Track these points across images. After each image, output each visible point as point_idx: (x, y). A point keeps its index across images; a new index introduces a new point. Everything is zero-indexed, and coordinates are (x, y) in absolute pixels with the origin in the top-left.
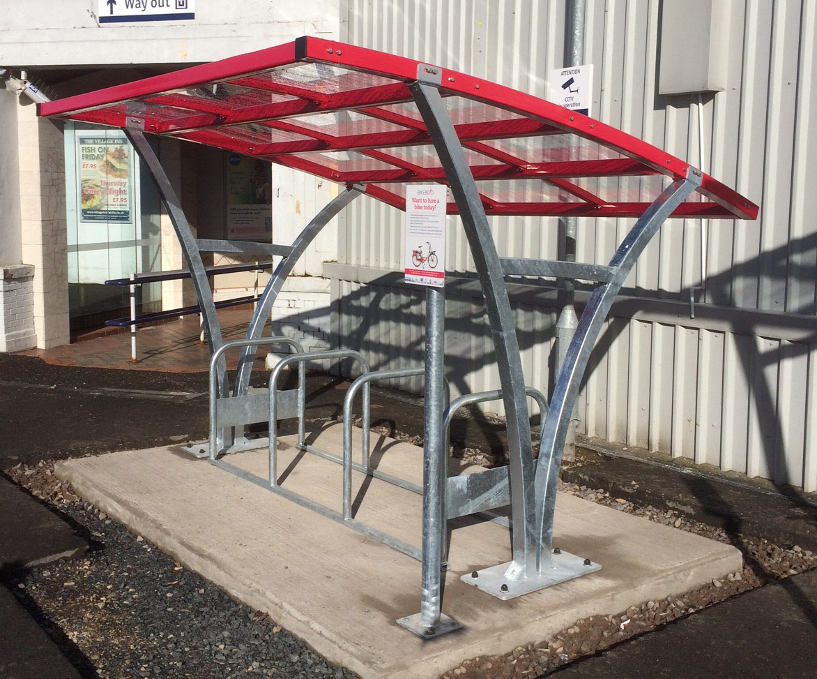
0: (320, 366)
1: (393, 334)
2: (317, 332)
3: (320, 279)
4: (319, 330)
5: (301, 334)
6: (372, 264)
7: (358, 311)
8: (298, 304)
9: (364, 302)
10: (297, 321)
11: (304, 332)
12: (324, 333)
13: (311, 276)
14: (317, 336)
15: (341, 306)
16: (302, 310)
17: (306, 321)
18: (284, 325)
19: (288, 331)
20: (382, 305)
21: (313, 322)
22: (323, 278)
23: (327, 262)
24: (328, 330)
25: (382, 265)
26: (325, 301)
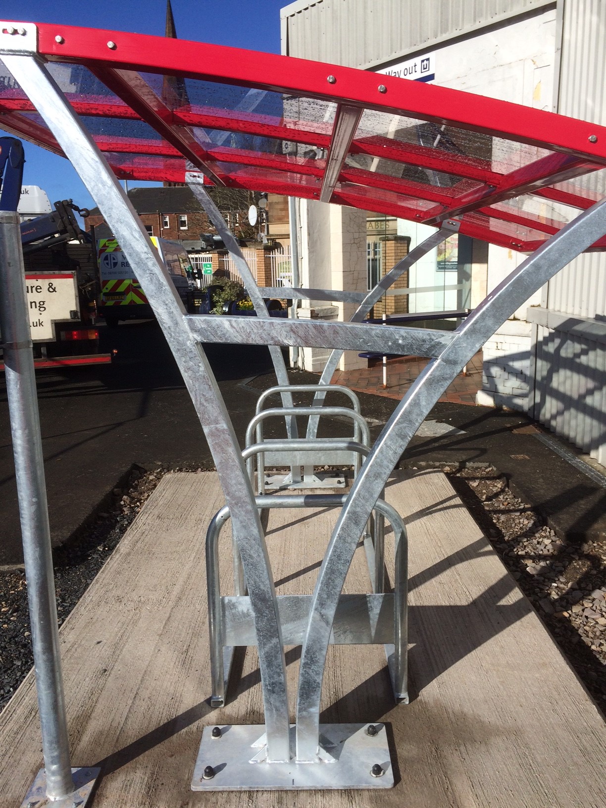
0: (521, 407)
1: (568, 383)
2: (519, 374)
3: (524, 323)
4: (522, 373)
5: (506, 375)
6: (563, 310)
7: (546, 356)
8: (505, 346)
9: (551, 348)
10: (503, 362)
11: (509, 373)
12: (525, 375)
13: (519, 320)
14: (520, 378)
15: (538, 351)
16: (508, 353)
17: (511, 364)
18: (493, 366)
19: (495, 371)
20: (563, 353)
21: (517, 365)
22: (527, 322)
23: (533, 306)
24: (528, 372)
25: (570, 311)
26: (526, 345)
